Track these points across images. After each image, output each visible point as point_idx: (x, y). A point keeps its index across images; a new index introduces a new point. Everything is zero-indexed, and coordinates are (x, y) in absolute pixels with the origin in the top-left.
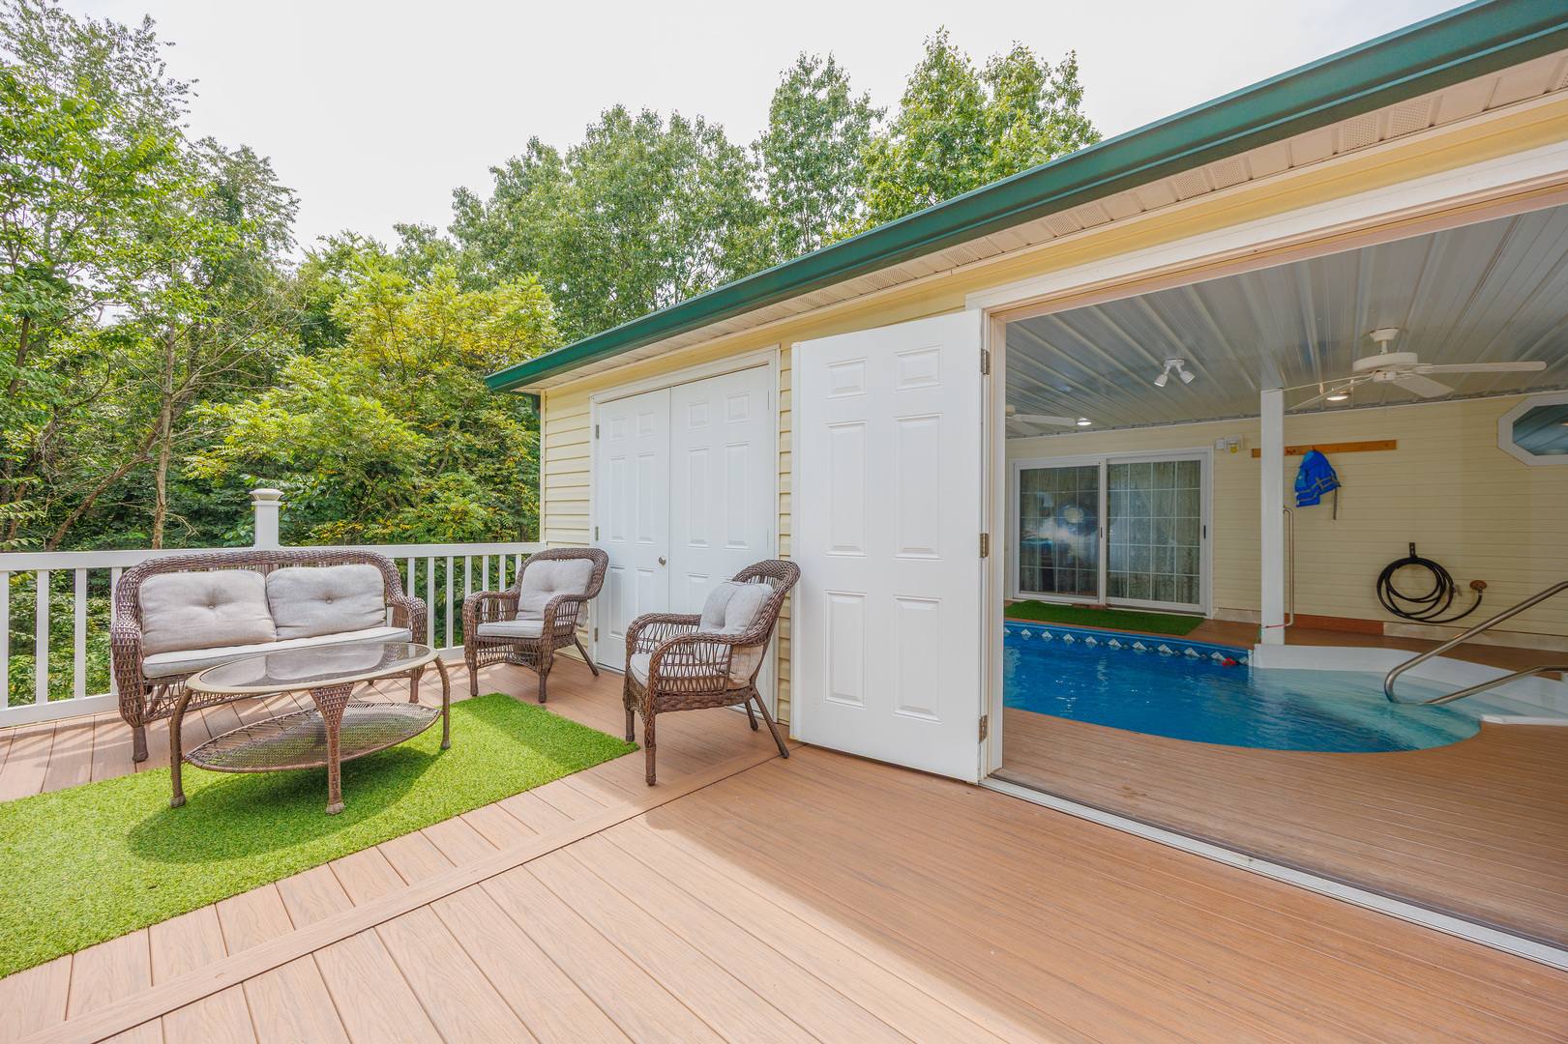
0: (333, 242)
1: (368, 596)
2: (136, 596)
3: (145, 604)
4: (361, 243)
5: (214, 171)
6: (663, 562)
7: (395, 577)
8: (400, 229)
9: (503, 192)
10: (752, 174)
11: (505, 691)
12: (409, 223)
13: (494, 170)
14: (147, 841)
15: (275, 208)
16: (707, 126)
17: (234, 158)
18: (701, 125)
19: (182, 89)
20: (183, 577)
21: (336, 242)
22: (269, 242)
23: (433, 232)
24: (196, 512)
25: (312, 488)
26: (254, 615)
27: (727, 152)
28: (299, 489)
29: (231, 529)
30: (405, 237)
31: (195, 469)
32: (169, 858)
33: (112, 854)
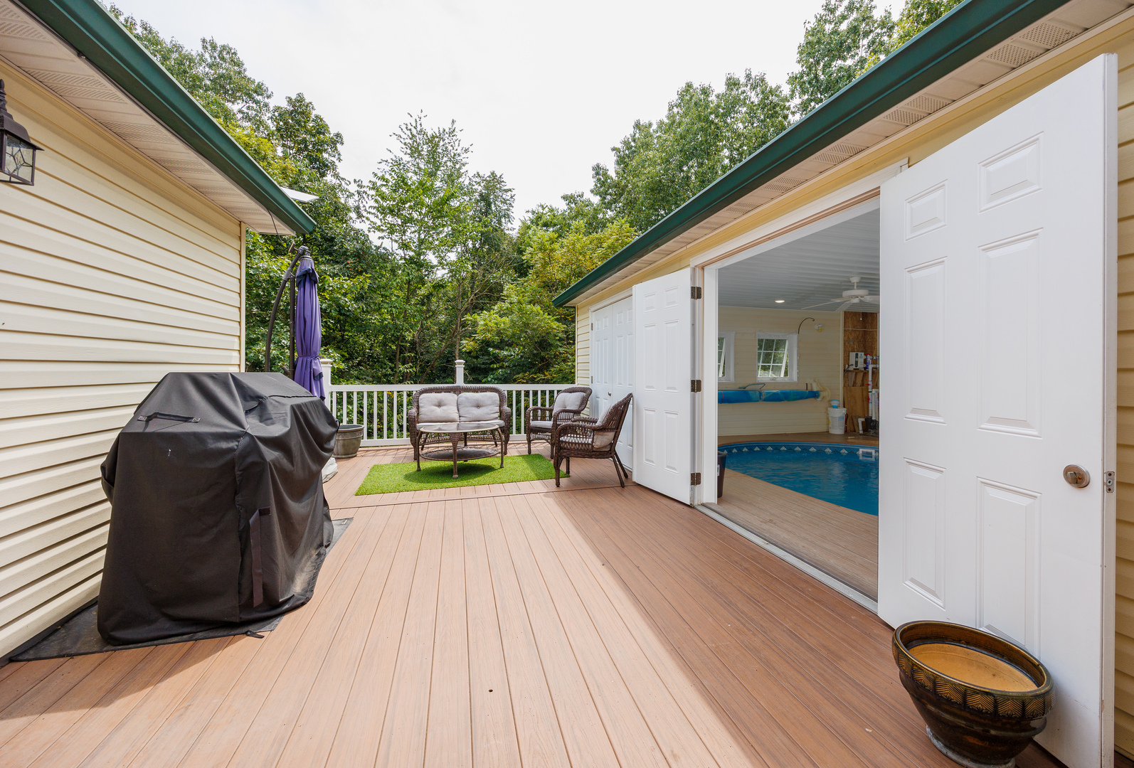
0: (533, 212)
1: (492, 406)
2: (418, 401)
3: (420, 405)
4: (547, 209)
5: (480, 188)
6: (610, 395)
7: (506, 399)
8: (565, 198)
9: (621, 161)
10: (787, 104)
11: (543, 454)
12: (569, 193)
13: (614, 149)
14: (408, 477)
15: (505, 202)
16: (753, 76)
17: (488, 179)
18: (748, 77)
19: (466, 151)
20: (433, 395)
21: (534, 212)
22: (503, 220)
23: (581, 196)
24: (473, 368)
25: (518, 355)
26: (451, 411)
27: (767, 93)
28: (512, 355)
29: (485, 377)
30: (567, 202)
31: (465, 347)
32: (410, 481)
33: (399, 478)
